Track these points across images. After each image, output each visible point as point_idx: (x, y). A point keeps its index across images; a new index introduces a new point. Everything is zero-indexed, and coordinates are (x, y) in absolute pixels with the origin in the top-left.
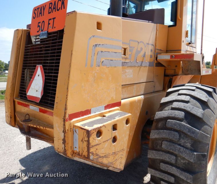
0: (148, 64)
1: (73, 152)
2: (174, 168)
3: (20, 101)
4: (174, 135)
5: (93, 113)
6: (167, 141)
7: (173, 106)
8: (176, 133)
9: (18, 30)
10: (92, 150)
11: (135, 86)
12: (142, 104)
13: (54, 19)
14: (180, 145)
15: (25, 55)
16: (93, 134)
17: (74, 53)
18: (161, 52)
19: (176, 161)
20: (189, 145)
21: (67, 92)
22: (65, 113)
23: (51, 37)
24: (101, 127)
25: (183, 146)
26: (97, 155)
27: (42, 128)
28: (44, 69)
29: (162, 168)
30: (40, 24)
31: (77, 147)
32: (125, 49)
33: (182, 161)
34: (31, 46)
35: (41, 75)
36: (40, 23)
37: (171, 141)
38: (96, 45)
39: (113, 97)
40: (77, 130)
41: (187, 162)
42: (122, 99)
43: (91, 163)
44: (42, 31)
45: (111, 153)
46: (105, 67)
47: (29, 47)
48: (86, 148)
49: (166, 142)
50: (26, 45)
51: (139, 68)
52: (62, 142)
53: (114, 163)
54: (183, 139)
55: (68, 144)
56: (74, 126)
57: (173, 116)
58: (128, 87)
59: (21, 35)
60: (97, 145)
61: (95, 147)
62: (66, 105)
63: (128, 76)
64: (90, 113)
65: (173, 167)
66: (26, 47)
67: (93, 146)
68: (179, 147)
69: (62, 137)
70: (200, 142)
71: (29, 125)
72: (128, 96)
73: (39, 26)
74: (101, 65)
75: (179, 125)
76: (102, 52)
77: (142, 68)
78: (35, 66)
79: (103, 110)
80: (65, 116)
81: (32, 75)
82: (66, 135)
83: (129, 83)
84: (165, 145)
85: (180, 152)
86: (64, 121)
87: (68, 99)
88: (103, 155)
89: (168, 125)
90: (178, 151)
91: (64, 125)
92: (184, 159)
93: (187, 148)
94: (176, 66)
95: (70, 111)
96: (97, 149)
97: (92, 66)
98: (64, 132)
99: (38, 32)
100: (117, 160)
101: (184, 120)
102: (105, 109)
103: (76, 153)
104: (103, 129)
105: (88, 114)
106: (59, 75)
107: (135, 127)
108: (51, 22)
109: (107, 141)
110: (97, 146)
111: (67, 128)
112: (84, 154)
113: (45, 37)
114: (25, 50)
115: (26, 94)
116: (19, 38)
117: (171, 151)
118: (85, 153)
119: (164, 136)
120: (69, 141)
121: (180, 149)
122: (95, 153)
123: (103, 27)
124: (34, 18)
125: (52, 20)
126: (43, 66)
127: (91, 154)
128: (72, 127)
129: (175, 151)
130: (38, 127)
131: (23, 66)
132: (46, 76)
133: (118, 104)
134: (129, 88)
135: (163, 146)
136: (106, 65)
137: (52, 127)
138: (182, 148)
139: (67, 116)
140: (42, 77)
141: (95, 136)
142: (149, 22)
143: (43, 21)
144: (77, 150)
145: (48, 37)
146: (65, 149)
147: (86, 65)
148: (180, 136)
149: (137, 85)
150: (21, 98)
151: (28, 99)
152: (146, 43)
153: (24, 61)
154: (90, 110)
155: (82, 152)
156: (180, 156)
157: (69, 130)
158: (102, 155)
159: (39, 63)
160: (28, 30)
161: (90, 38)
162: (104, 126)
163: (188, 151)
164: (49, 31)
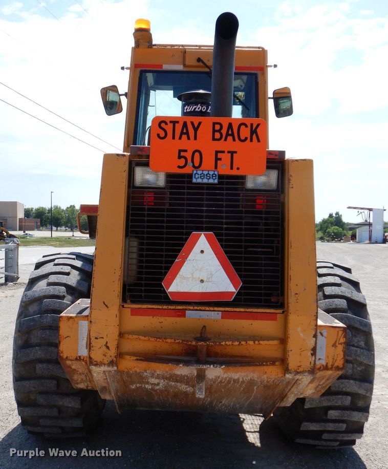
1: (314, 369)
7: (326, 293)
13: (232, 152)
14: (353, 346)
19: (353, 370)
20: (362, 344)
25: (357, 347)
29: (334, 388)
30: (186, 155)
33: (359, 368)
35: (209, 251)
40: (324, 332)
41: (364, 368)
44: (196, 167)
52: (310, 352)
54: (356, 336)
57: (334, 306)
65: (350, 380)
69: (311, 345)
73: (181, 157)
75: (347, 318)
85: (357, 355)
90: (355, 354)
99: (180, 167)
101: (349, 311)
103: (320, 368)
112: (336, 365)
113: (214, 181)
118: (339, 363)
121: (356, 351)
124: (159, 137)
125: (228, 154)
144: (322, 362)
146: (315, 364)
148: (352, 333)
155: (333, 362)
163: (366, 352)
164: (225, 173)
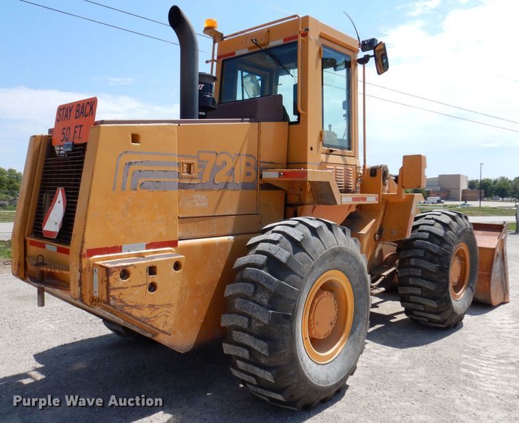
0: (240, 186)
1: (93, 299)
2: (247, 335)
3: (34, 240)
4: (249, 287)
5: (125, 252)
6: (242, 298)
7: (257, 249)
8: (252, 286)
9: (35, 136)
10: (112, 293)
11: (214, 220)
12: (230, 249)
13: (81, 126)
15: (44, 173)
16: (114, 273)
17: (95, 174)
18: (272, 166)
19: (250, 325)
20: (265, 301)
21: (86, 221)
22: (82, 247)
23: (76, 150)
24: (127, 266)
25: (258, 304)
26: (121, 301)
27: (57, 271)
28: (67, 193)
29: (235, 339)
30: (65, 131)
31: (97, 291)
32: (189, 165)
33: (257, 324)
34: (54, 160)
35: (62, 202)
36: (64, 129)
37: (246, 298)
38: (130, 163)
39: (161, 233)
40: (97, 269)
41: (263, 325)
42: (179, 240)
43: (123, 321)
44: (67, 140)
45: (147, 305)
46: (146, 191)
47: (50, 161)
48: (105, 290)
49: (239, 299)
50: (46, 157)
51: (220, 192)
52: (78, 284)
53: (152, 319)
54: (260, 293)
55: (84, 287)
56: (94, 264)
57: (253, 261)
58: (199, 221)
59: (39, 143)
60: (122, 288)
61: (118, 290)
62: (83, 237)
63: (197, 204)
64: (121, 251)
65: (245, 333)
66: (46, 161)
67: (114, 289)
68: (253, 304)
69: (78, 278)
70: (280, 297)
71: (42, 269)
72: (199, 235)
73: (63, 133)
74: (138, 187)
76: (140, 171)
77: (226, 192)
78: (56, 189)
79: (143, 250)
80: (81, 251)
81: (51, 201)
82: (82, 274)
83: (200, 215)
84: (238, 303)
85: (254, 311)
86: (81, 256)
87: (87, 230)
88: (133, 304)
89: (245, 276)
90: (251, 309)
91: (81, 262)
92: (258, 321)
93: (262, 305)
94: (301, 190)
95: (89, 245)
96: (121, 294)
97: (123, 189)
98: (81, 271)
99: (62, 141)
100: (157, 316)
101: (265, 267)
102: (147, 249)
103: (96, 299)
104: (131, 269)
105: (117, 252)
106: (79, 201)
107: (216, 285)
108: (78, 129)
109: (140, 286)
110: (122, 290)
111: (84, 266)
112: (103, 298)
113: (70, 149)
114: (45, 165)
115: (42, 230)
116: (36, 148)
117: (244, 311)
118: (105, 298)
119: (239, 291)
120: (87, 282)
121: (254, 306)
122: (118, 298)
123: (142, 139)
124: (57, 121)
125: (79, 128)
126: (66, 189)
127: (111, 298)
128: (91, 265)
129: (248, 310)
130: (53, 270)
131: (41, 188)
132: (68, 202)
133: (173, 244)
134: (201, 222)
135: (236, 305)
136: (148, 189)
137: (67, 269)
138: (256, 305)
139: (85, 251)
140: (64, 204)
141: (118, 276)
142: (242, 121)
143: (69, 128)
144: (96, 295)
145: (73, 150)
146: (81, 293)
147: (114, 189)
148: (256, 289)
149: (218, 219)
150: (35, 236)
151: (45, 236)
152: (235, 154)
153: (43, 181)
154: (121, 246)
155: (101, 296)
156: (255, 318)
157: (87, 269)
158: (129, 304)
159: (61, 185)
160: (50, 136)
161: (122, 154)
162: (132, 265)
163: (262, 309)
164: (76, 142)
